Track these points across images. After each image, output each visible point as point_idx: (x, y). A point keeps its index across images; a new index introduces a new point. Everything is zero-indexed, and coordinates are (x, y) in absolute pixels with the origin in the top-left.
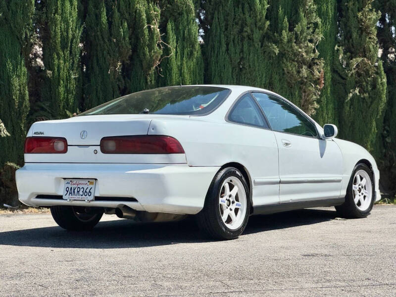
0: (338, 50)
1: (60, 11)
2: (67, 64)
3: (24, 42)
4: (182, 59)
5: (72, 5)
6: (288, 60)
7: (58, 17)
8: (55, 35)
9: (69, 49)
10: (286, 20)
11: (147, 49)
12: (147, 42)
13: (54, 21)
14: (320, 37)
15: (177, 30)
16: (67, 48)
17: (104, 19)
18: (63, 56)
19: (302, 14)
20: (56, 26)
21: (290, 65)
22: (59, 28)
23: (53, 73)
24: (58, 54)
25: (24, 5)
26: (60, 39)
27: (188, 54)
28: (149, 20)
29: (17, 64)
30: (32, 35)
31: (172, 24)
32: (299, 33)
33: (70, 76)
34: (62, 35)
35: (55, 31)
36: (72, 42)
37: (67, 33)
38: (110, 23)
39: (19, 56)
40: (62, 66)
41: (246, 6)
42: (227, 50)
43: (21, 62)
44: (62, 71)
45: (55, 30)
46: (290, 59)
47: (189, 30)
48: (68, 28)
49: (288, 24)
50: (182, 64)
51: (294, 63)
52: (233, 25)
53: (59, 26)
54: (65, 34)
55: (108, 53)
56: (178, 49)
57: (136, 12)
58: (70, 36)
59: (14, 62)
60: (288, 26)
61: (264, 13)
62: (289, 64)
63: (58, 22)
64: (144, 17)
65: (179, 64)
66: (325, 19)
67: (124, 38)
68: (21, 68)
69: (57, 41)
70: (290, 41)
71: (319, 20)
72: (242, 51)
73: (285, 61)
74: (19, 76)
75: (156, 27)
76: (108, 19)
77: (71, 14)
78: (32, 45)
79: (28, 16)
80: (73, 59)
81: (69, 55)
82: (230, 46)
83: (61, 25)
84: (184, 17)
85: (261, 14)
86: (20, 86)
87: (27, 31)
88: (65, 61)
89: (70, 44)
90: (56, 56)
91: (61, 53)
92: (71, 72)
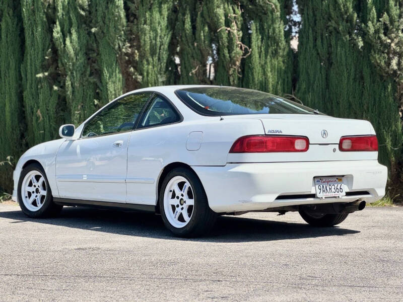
1: (148, 22)
2: (155, 69)
3: (118, 51)
4: (266, 57)
5: (161, 14)
6: (377, 52)
7: (147, 27)
8: (145, 44)
9: (157, 55)
10: (374, 10)
12: (226, 44)
13: (143, 32)
15: (261, 30)
16: (156, 54)
17: (188, 25)
18: (152, 61)
19: (392, 3)
20: (145, 35)
21: (379, 58)
22: (148, 37)
23: (143, 78)
24: (147, 61)
25: (115, 19)
26: (148, 47)
27: (272, 53)
28: (228, 23)
29: (113, 71)
30: (124, 45)
31: (256, 25)
33: (157, 80)
34: (151, 42)
35: (144, 41)
36: (160, 49)
37: (156, 40)
38: (194, 27)
39: (114, 64)
40: (150, 71)
42: (315, 46)
43: (116, 70)
44: (150, 75)
45: (144, 39)
46: (379, 50)
47: (274, 30)
48: (156, 37)
49: (375, 14)
50: (266, 63)
51: (383, 55)
52: (320, 20)
53: (148, 35)
54: (154, 42)
55: (193, 57)
56: (262, 49)
57: (215, 15)
58: (158, 44)
59: (110, 70)
60: (375, 16)
61: (350, 4)
62: (377, 56)
63: (147, 32)
64: (222, 20)
65: (263, 62)
67: (204, 42)
68: (116, 75)
69: (146, 49)
70: (377, 32)
72: (330, 46)
73: (373, 52)
74: (114, 83)
75: (235, 30)
76: (192, 25)
77: (159, 23)
79: (119, 29)
80: (161, 64)
81: (157, 61)
82: (317, 41)
83: (150, 34)
84: (268, 16)
85: (346, 6)
86: (115, 91)
87: (120, 42)
88: (153, 66)
89: (158, 51)
90: (146, 63)
91: (150, 59)
92: (159, 76)
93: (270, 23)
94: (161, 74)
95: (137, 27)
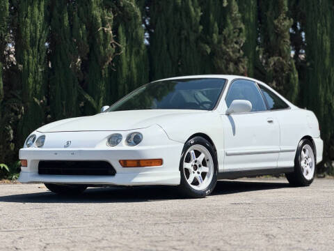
0: (259, 51)
1: (29, 15)
2: (36, 59)
4: (131, 56)
5: (39, 10)
6: (218, 58)
7: (28, 21)
8: (26, 35)
10: (216, 25)
11: (102, 48)
12: (102, 42)
13: (25, 23)
14: (243, 40)
15: (126, 33)
16: (36, 46)
17: (66, 23)
18: (32, 52)
19: (229, 21)
20: (26, 27)
21: (220, 62)
22: (28, 30)
23: (24, 67)
24: (28, 51)
26: (29, 39)
27: (136, 53)
28: (104, 24)
30: (6, 35)
31: (123, 28)
32: (226, 36)
33: (37, 69)
34: (31, 35)
35: (25, 32)
36: (39, 41)
37: (36, 33)
38: (71, 26)
40: (31, 61)
41: (183, 13)
44: (31, 66)
46: (220, 57)
47: (137, 32)
48: (36, 30)
49: (218, 28)
50: (130, 61)
51: (223, 60)
52: (173, 29)
53: (28, 28)
54: (34, 34)
55: (70, 51)
56: (128, 48)
57: (93, 17)
58: (38, 36)
60: (218, 30)
61: (198, 19)
63: (28, 25)
64: (100, 21)
65: (128, 60)
66: (248, 25)
67: (83, 39)
69: (27, 40)
70: (219, 42)
71: (243, 26)
75: (109, 29)
76: (69, 23)
77: (38, 18)
78: (6, 43)
79: (3, 19)
80: (40, 55)
81: (37, 52)
82: (170, 46)
83: (31, 27)
84: (132, 22)
85: (196, 20)
88: (34, 57)
89: (37, 43)
90: (26, 53)
91: (31, 50)
92: (39, 66)
93: (133, 27)
94: (40, 64)
95: (19, 20)
